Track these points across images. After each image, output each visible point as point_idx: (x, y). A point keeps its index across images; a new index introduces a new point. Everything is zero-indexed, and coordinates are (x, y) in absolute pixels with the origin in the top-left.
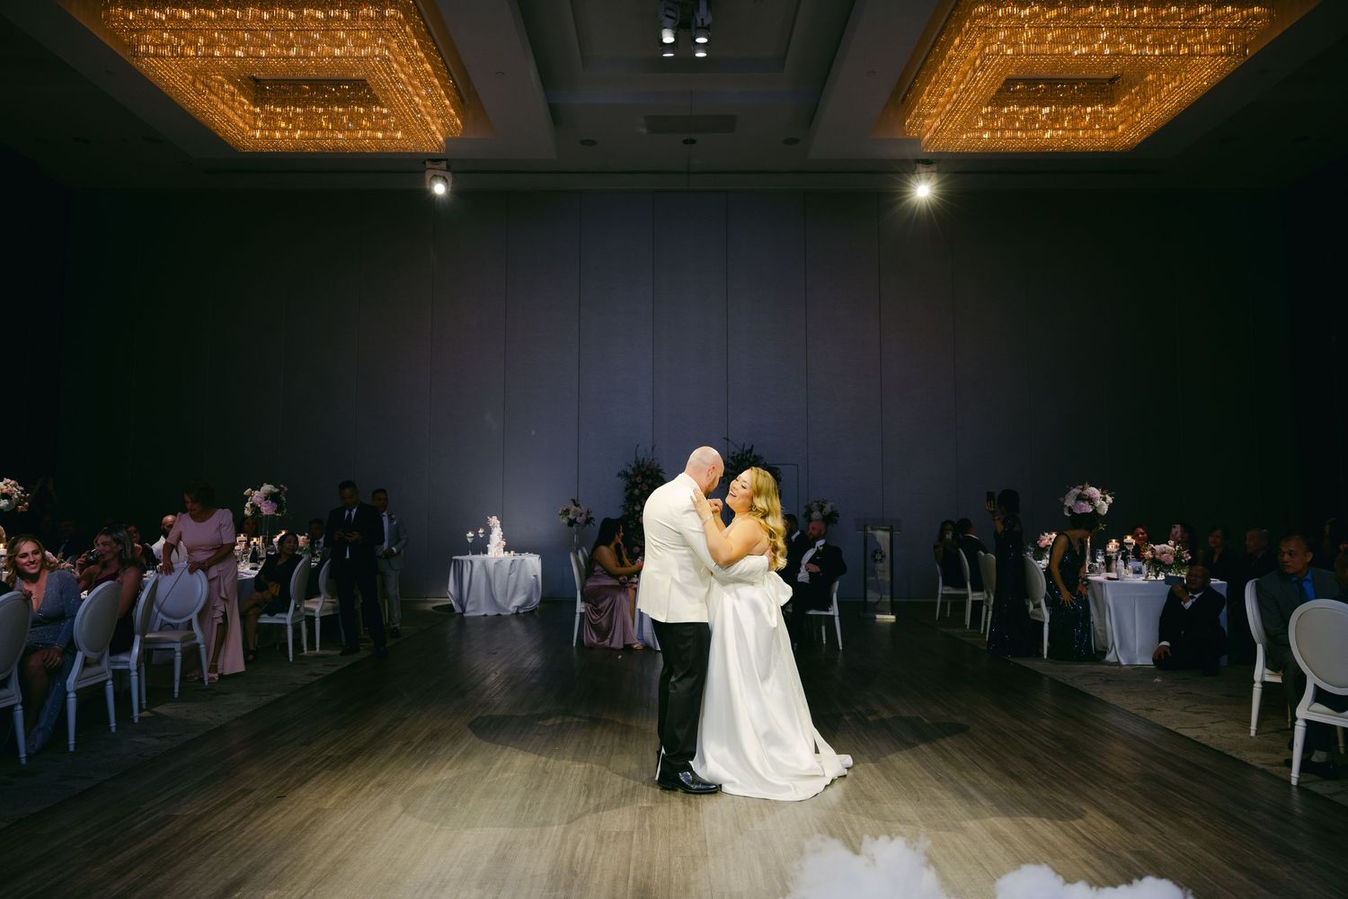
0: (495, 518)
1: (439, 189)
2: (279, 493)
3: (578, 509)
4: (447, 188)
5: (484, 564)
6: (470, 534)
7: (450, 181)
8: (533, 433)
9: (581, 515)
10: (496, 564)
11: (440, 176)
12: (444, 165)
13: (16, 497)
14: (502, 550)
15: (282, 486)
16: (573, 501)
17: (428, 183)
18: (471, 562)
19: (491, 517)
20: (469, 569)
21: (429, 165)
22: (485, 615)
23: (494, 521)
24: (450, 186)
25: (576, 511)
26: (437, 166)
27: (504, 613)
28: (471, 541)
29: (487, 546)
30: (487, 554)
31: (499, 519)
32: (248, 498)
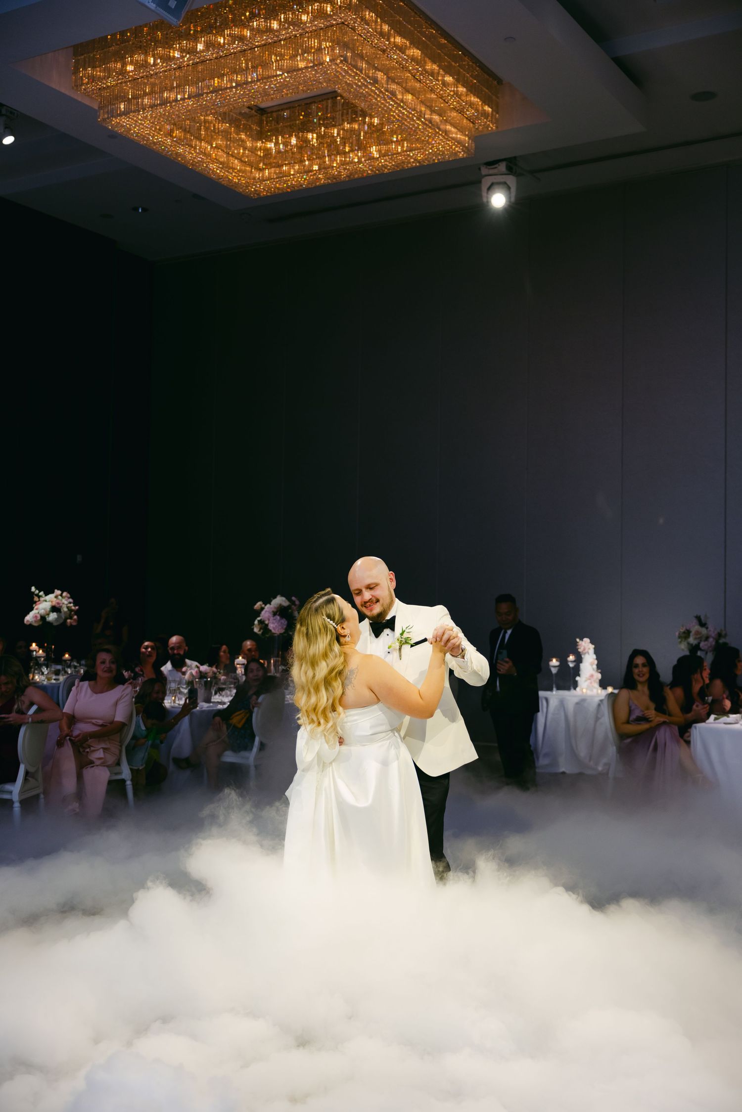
0: (587, 640)
1: (498, 200)
2: (289, 607)
3: (704, 631)
4: (509, 198)
5: (562, 703)
6: (554, 662)
7: (513, 189)
8: (661, 521)
9: (707, 638)
10: (577, 704)
11: (499, 183)
12: (502, 167)
13: (65, 609)
14: (597, 685)
15: (293, 598)
16: (698, 618)
17: (484, 194)
18: (547, 700)
19: (581, 639)
21: (484, 171)
22: (563, 773)
23: (586, 646)
24: (513, 196)
25: (697, 633)
26: (495, 171)
27: (589, 772)
28: (554, 671)
29: (578, 678)
30: (575, 689)
31: (592, 642)
32: (258, 613)
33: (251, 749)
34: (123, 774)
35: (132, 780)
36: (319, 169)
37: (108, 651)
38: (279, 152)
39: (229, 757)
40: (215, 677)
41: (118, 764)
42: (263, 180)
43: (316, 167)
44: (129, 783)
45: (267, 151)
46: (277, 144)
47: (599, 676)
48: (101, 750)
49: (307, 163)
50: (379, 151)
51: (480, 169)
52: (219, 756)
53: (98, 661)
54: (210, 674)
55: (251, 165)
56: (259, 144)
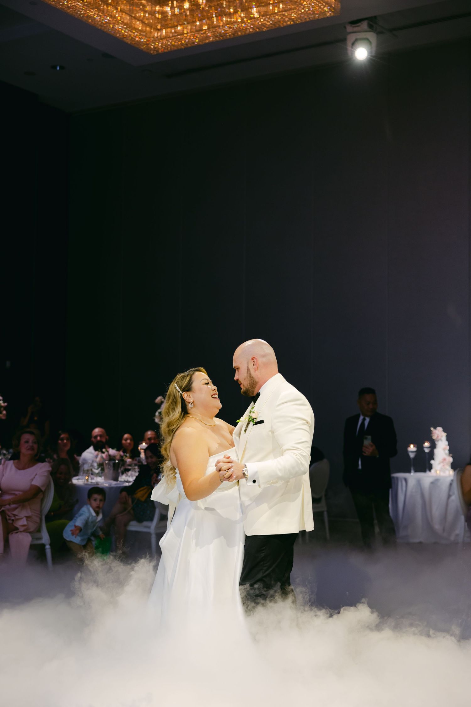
0: (440, 429)
1: (361, 54)
4: (370, 53)
5: (419, 482)
6: (412, 448)
7: (374, 45)
10: (432, 483)
11: (362, 39)
12: (365, 25)
14: (449, 468)
17: (349, 48)
18: (406, 480)
19: (435, 428)
20: (404, 489)
21: (349, 28)
22: (420, 543)
23: (439, 434)
24: (374, 49)
26: (359, 29)
27: (443, 542)
28: (412, 455)
29: (432, 462)
30: (430, 471)
31: (444, 431)
32: (159, 406)
33: (151, 519)
34: (44, 539)
35: (50, 545)
36: (209, 28)
37: (31, 433)
38: (173, 15)
39: (134, 526)
40: (122, 460)
41: (39, 530)
42: (161, 38)
43: (205, 28)
44: (48, 547)
45: (164, 13)
46: (172, 8)
47: (451, 460)
48: (25, 519)
49: (198, 23)
50: (259, 12)
51: (345, 27)
52: (126, 525)
53: (23, 441)
54: (118, 457)
55: (150, 25)
56: (157, 8)
